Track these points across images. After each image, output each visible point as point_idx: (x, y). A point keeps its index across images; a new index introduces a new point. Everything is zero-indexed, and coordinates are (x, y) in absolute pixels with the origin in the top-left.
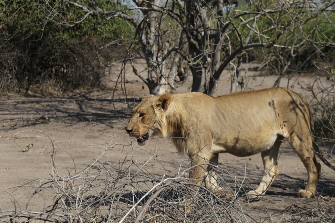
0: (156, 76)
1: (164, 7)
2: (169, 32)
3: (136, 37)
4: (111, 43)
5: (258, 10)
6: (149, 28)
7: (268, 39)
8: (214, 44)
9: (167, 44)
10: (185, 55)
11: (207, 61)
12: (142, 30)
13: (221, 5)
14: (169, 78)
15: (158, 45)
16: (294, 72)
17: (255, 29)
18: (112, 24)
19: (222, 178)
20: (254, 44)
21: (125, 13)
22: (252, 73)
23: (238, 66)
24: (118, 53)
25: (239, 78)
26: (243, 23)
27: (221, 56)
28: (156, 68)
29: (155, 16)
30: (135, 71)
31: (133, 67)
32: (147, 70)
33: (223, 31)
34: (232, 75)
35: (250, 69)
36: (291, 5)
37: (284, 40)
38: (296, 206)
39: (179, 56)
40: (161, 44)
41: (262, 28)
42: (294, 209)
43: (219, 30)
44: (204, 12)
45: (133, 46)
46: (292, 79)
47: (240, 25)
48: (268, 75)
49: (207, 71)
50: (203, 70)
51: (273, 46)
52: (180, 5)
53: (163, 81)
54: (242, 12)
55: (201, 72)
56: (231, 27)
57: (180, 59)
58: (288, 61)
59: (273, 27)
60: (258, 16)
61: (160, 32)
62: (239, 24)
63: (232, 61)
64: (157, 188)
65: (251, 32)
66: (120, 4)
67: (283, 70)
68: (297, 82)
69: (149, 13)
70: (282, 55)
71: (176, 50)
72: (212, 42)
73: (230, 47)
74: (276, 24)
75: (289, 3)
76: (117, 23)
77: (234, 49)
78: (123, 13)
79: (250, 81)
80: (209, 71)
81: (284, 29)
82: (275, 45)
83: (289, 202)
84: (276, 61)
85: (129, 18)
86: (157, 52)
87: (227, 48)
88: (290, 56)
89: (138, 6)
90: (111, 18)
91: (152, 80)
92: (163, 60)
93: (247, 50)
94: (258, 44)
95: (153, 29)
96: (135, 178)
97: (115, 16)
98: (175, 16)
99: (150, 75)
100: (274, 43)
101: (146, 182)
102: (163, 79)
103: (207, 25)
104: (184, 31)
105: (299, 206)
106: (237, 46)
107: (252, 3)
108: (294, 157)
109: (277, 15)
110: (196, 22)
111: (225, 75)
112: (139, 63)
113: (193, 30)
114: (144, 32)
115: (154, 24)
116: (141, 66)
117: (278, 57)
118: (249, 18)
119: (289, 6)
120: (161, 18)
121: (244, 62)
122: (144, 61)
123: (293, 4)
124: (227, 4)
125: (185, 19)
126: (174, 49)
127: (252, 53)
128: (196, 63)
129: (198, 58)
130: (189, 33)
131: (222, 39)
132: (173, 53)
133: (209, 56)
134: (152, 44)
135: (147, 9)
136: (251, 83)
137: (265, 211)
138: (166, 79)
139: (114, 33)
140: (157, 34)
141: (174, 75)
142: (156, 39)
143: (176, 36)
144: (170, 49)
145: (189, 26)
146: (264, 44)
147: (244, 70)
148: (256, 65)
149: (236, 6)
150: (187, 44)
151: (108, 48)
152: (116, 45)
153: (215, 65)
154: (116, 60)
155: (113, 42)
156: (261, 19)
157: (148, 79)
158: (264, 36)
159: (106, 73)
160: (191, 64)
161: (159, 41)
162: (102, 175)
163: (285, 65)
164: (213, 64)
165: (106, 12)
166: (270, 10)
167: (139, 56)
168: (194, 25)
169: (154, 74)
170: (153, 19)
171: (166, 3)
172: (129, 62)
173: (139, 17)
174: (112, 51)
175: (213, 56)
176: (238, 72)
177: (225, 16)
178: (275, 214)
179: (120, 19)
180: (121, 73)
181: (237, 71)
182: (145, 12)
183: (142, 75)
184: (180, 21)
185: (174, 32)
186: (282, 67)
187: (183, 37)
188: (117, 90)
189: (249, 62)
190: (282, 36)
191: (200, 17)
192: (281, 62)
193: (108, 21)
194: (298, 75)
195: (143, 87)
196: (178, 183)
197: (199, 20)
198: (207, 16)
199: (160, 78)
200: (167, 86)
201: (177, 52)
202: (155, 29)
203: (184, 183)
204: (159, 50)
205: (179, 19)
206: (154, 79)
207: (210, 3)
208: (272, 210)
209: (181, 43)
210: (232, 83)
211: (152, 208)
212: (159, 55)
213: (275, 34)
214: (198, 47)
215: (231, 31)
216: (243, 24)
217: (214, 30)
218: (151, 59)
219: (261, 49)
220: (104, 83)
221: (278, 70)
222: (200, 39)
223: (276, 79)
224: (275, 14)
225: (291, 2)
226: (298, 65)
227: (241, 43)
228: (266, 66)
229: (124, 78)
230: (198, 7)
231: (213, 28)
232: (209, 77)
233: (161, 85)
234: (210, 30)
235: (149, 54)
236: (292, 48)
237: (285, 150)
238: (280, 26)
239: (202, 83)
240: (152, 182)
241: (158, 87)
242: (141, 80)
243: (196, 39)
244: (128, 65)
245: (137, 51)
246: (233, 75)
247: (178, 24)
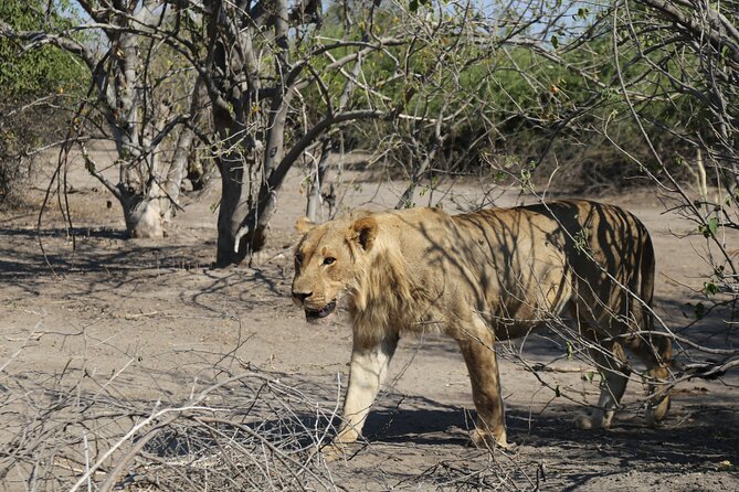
0: (138, 180)
1: (156, 24)
2: (167, 80)
3: (91, 90)
4: (34, 103)
5: (366, 39)
6: (123, 71)
7: (386, 102)
8: (268, 111)
9: (164, 108)
10: (203, 133)
11: (254, 147)
12: (106, 74)
13: (284, 25)
14: (169, 185)
15: (145, 109)
16: (441, 174)
17: (358, 79)
18: (36, 60)
19: (287, 406)
20: (356, 111)
21: (67, 36)
22: (353, 175)
23: (322, 160)
24: (51, 125)
25: (325, 185)
26: (331, 65)
27: (285, 136)
28: (140, 160)
29: (136, 44)
30: (90, 166)
31: (86, 157)
32: (119, 165)
33: (290, 82)
34: (308, 180)
35: (347, 167)
36: (435, 29)
37: (421, 104)
38: (446, 467)
39: (190, 134)
40: (149, 107)
41: (372, 78)
42: (443, 471)
43: (279, 80)
44: (246, 38)
45: (85, 111)
46: (439, 188)
47: (326, 69)
48: (386, 180)
49: (254, 169)
50: (246, 167)
51: (397, 116)
52: (191, 21)
53: (155, 190)
54: (330, 41)
55: (242, 171)
56: (305, 73)
57: (193, 140)
58: (429, 151)
59: (396, 75)
60: (364, 51)
61: (147, 82)
62: (324, 68)
63: (310, 147)
64: (142, 431)
65: (350, 84)
66: (54, 15)
67: (418, 170)
68: (449, 196)
69: (122, 36)
70: (416, 136)
71: (184, 121)
72: (266, 106)
73: (305, 116)
74: (403, 68)
75: (430, 24)
76: (47, 57)
77: (314, 122)
78: (61, 35)
79: (349, 193)
80: (258, 170)
81: (422, 79)
82: (401, 115)
83: (430, 458)
84: (405, 151)
85: (76, 46)
86: (140, 126)
87: (299, 119)
88: (433, 140)
89: (97, 21)
90: (35, 47)
91: (130, 188)
92: (156, 142)
93: (341, 124)
94: (365, 111)
95: (131, 73)
96: (89, 410)
97: (43, 41)
98: (182, 46)
99: (124, 175)
100: (400, 109)
101: (116, 418)
102: (154, 185)
103: (252, 67)
104: (203, 78)
105: (454, 465)
106: (319, 116)
107: (351, 22)
108: (442, 359)
109: (405, 50)
110: (230, 61)
111: (294, 178)
112: (100, 150)
113: (224, 78)
114: (112, 79)
115: (133, 63)
116: (104, 155)
117: (410, 141)
118: (346, 54)
119: (431, 31)
120: (150, 50)
121: (336, 150)
122: (112, 145)
123: (438, 27)
124: (298, 24)
125: (203, 53)
126: (180, 120)
127: (352, 131)
128: (229, 151)
129: (233, 141)
130: (213, 84)
131: (287, 98)
132: (178, 128)
133: (259, 136)
134: (129, 108)
135: (118, 28)
136: (351, 196)
137: (380, 479)
138: (162, 185)
139: (40, 81)
140: (141, 86)
141: (181, 176)
142: (138, 93)
143: (183, 89)
144: (172, 118)
145: (213, 68)
146: (378, 112)
147: (335, 167)
148: (360, 158)
149: (318, 27)
150: (210, 107)
151: (28, 113)
152: (45, 107)
153: (272, 156)
154: (45, 142)
155: (38, 102)
156: (370, 56)
157: (120, 186)
158: (379, 94)
159: (22, 170)
160: (219, 153)
161: (145, 101)
162: (12, 403)
163: (424, 158)
164: (268, 153)
165: (22, 33)
166: (390, 39)
167: (100, 133)
168: (224, 68)
169: (133, 174)
170: (132, 51)
171: (162, 16)
172: (76, 146)
173: (99, 46)
174: (37, 121)
175: (268, 137)
176: (321, 173)
177: (292, 48)
178: (403, 485)
179: (55, 48)
180: (58, 170)
181: (320, 169)
182: (112, 35)
183: (106, 175)
184: (192, 58)
185: (179, 81)
186: (417, 163)
187: (201, 92)
188: (48, 209)
189: (346, 151)
190: (416, 95)
191: (239, 50)
192: (415, 153)
193: (27, 52)
194: (451, 181)
195: (109, 204)
196: (190, 418)
197: (237, 55)
198: (254, 47)
199: (149, 184)
200: (164, 201)
201: (187, 126)
202: (137, 74)
203: (203, 418)
204: (145, 121)
205: (189, 52)
206: (133, 185)
207: (260, 20)
208: (396, 474)
209: (196, 106)
210: (308, 196)
211: (128, 475)
212: (146, 131)
213: (403, 91)
214: (234, 116)
215: (306, 83)
216: (333, 68)
217: (269, 79)
218: (128, 141)
219: (372, 124)
220: (16, 194)
221: (408, 168)
222: (238, 98)
223: (405, 189)
224: (402, 48)
225: (436, 24)
226: (451, 159)
227: (330, 109)
228: (382, 159)
229: (65, 183)
230: (233, 26)
231: (266, 75)
232: (259, 182)
233: (151, 199)
234: (261, 79)
235: (124, 130)
236: (437, 123)
237: (425, 343)
238: (411, 73)
239: (244, 197)
240: (131, 416)
241: (143, 203)
242: (104, 188)
243: (230, 97)
244: (74, 152)
245: (95, 122)
246: (312, 179)
247: (189, 62)
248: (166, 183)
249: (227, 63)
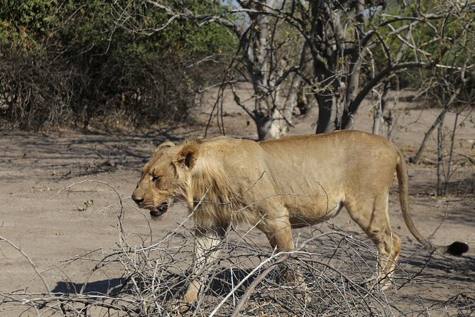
0: (266, 108)
1: (280, 8)
2: (286, 44)
3: (239, 51)
4: (204, 59)
5: (415, 15)
6: (259, 38)
7: (428, 56)
8: (349, 63)
9: (283, 62)
10: (308, 78)
11: (340, 86)
12: (248, 41)
13: (361, 7)
14: (285, 111)
15: (271, 63)
16: (465, 104)
17: (409, 42)
18: (206, 32)
19: (357, 253)
20: (407, 63)
21: (225, 18)
22: (404, 105)
23: (384, 95)
24: (214, 73)
25: (386, 112)
26: (392, 33)
27: (359, 79)
28: (267, 95)
29: (267, 21)
30: (237, 99)
31: (234, 93)
32: (254, 98)
33: (364, 44)
34: (375, 108)
35: (401, 99)
36: (463, 8)
37: (452, 57)
38: (464, 296)
39: (299, 79)
40: (274, 61)
41: (419, 40)
42: (462, 300)
43: (357, 43)
44: (336, 16)
45: (234, 64)
46: (462, 113)
47: (388, 36)
48: (427, 108)
49: (339, 100)
50: (334, 100)
51: (435, 66)
52: (302, 6)
53: (277, 114)
54: (391, 17)
55: (331, 102)
56: (375, 38)
57: (301, 82)
58: (456, 89)
59: (435, 39)
60: (414, 23)
61: (273, 45)
62: (387, 35)
63: (377, 86)
64: (266, 266)
65: (404, 45)
66: (218, 4)
67: (448, 101)
68: (469, 119)
69: (259, 17)
70: (447, 79)
71: (296, 70)
72: (348, 60)
73: (373, 67)
74: (440, 35)
75: (459, 4)
76: (212, 31)
77: (379, 70)
78: (221, 17)
79: (401, 116)
80: (342, 101)
81: (452, 42)
82: (438, 65)
83: (454, 290)
84: (439, 88)
85: (230, 24)
86: (268, 74)
87: (369, 68)
88: (460, 81)
89: (244, 7)
90: (205, 24)
91: (261, 113)
92: (277, 83)
93: (397, 71)
94: (413, 63)
95: (263, 40)
96: (234, 251)
97: (210, 21)
98: (296, 22)
99: (258, 104)
100: (437, 61)
101: (250, 257)
102: (276, 112)
103: (340, 35)
104: (308, 43)
105: (469, 296)
106: (383, 66)
107: (406, 4)
108: (463, 226)
109: (442, 23)
110: (325, 31)
111: (366, 107)
112: (243, 89)
113: (321, 42)
114: (251, 44)
115: (265, 33)
116: (246, 92)
117: (443, 82)
118: (402, 26)
119: (460, 9)
120: (275, 25)
121: (393, 88)
122: (250, 86)
123: (465, 6)
124: (371, 6)
125: (309, 27)
126: (293, 70)
127: (405, 76)
128: (324, 89)
129: (327, 83)
130: (314, 46)
131: (362, 55)
132: (291, 75)
133: (343, 79)
134: (261, 62)
135: (255, 11)
136: (403, 118)
137: (419, 303)
138: (281, 111)
139: (208, 46)
140: (269, 48)
141: (293, 105)
142: (268, 53)
143: (295, 50)
144: (288, 68)
145: (315, 36)
146: (422, 63)
147: (392, 99)
148: (410, 94)
149: (384, 9)
150: (312, 61)
151: (200, 66)
152: (210, 62)
153: (351, 92)
154: (210, 84)
155: (207, 59)
156: (418, 27)
157: (255, 111)
158: (423, 52)
159: (196, 102)
160: (317, 90)
161: (271, 58)
162: (188, 246)
163: (453, 93)
164: (349, 91)
165: (198, 16)
166: (431, 15)
167: (243, 78)
168: (321, 36)
169: (263, 104)
170: (264, 26)
171: (284, 3)
172: (228, 86)
173: (244, 23)
174: (205, 71)
175: (348, 80)
176: (383, 103)
177: (366, 23)
178: (434, 307)
179: (217, 25)
180: (217, 102)
181: (382, 101)
182: (252, 16)
183: (247, 105)
184: (302, 30)
185: (293, 45)
186: (448, 97)
187: (307, 52)
188: (211, 126)
189: (400, 89)
190: (448, 52)
191: (331, 24)
192: (446, 90)
193: (201, 28)
194: (471, 108)
195: (248, 123)
196: (296, 258)
197: (330, 28)
198: (341, 22)
199: (273, 110)
200: (282, 121)
201: (297, 73)
202: (267, 40)
203: (304, 259)
204: (271, 70)
205: (300, 26)
206: (263, 111)
207: (346, 4)
208: (430, 300)
209: (303, 61)
210: (374, 118)
211: (258, 293)
212: (272, 77)
213: (439, 49)
214: (327, 67)
215: (375, 45)
216: (393, 35)
217: (350, 42)
218: (260, 83)
219: (418, 71)
220: (193, 117)
221: (442, 100)
222: (330, 55)
223: (439, 114)
224: (439, 21)
225: (463, 4)
226: (472, 94)
227: (390, 62)
228: (424, 94)
229: (222, 109)
230: (328, 9)
231: (349, 40)
232: (343, 109)
233: (274, 120)
234: (345, 42)
235: (259, 76)
236: (462, 70)
237: (450, 215)
238: (445, 38)
239: (332, 118)
240: (259, 256)
241: (269, 122)
242: (245, 113)
243: (325, 55)
244: (227, 90)
245: (241, 72)
246: (377, 107)
247: (300, 33)
248: (283, 110)
249: (324, 33)
